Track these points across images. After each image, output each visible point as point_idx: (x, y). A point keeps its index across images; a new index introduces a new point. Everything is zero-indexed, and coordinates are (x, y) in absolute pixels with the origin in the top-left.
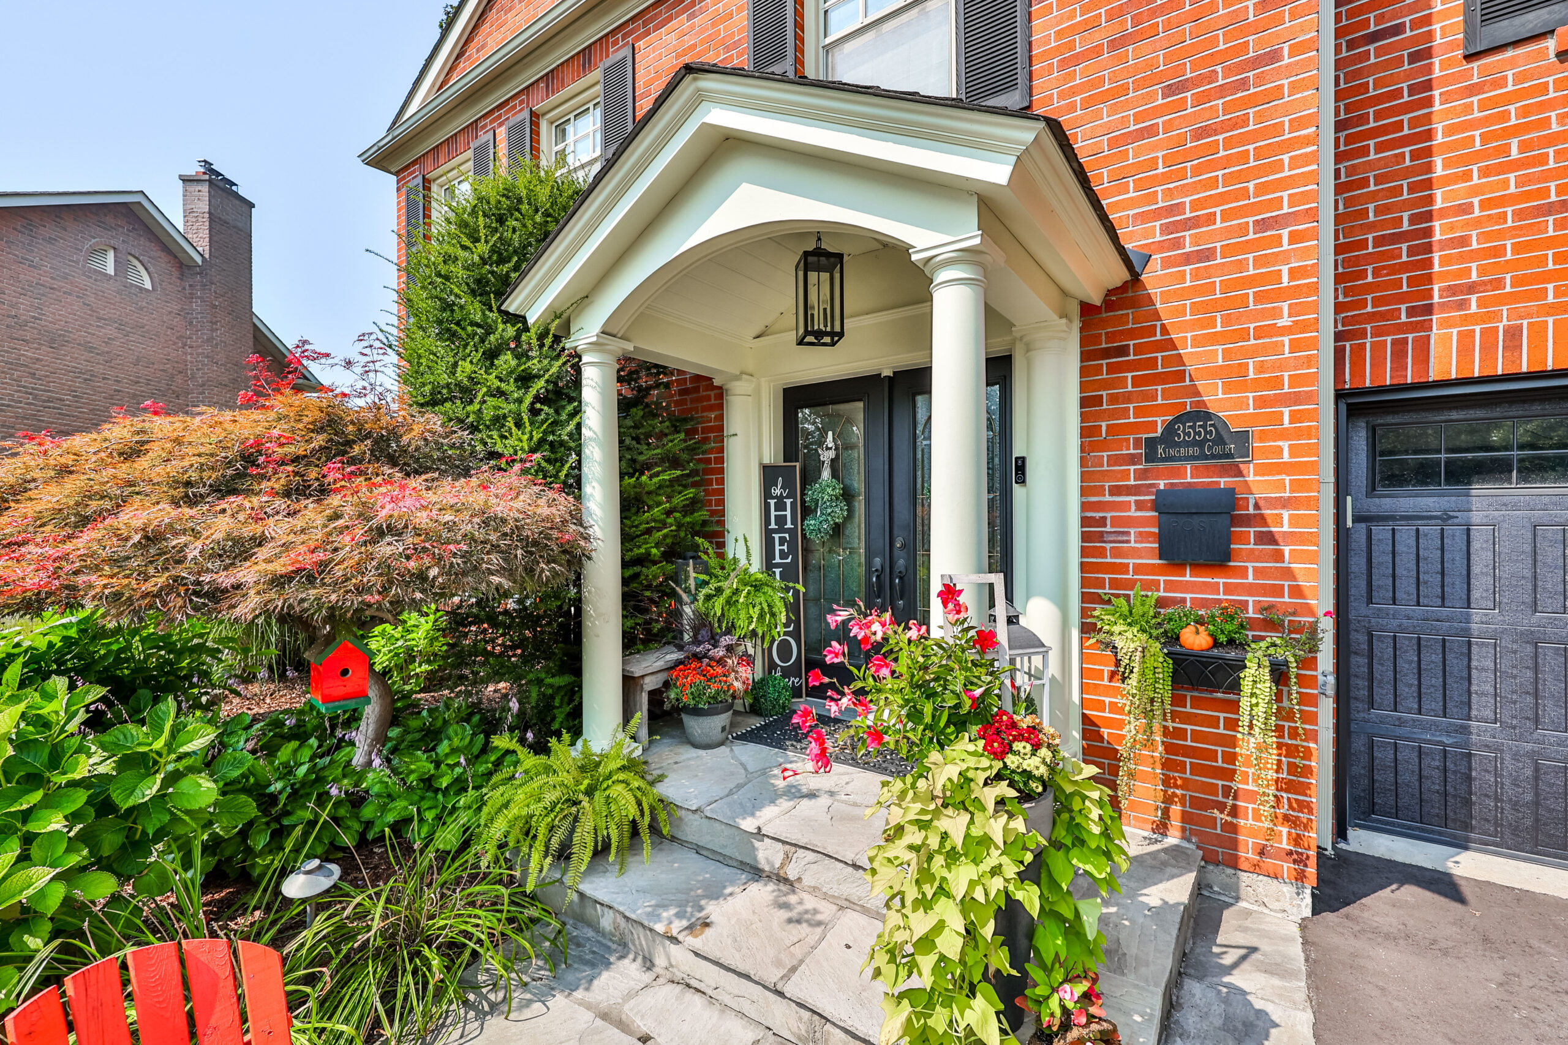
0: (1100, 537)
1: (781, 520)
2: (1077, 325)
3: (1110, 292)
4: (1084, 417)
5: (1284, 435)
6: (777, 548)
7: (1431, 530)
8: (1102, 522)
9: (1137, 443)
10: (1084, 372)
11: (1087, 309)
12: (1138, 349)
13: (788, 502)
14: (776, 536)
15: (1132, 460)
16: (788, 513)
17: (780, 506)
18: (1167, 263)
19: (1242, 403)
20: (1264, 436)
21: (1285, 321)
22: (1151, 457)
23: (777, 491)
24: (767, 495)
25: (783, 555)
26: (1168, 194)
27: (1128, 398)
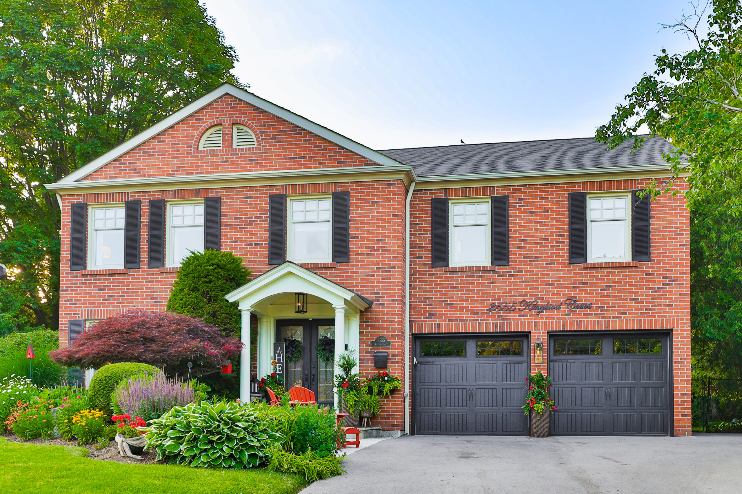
0: (363, 363)
1: (279, 360)
2: (359, 315)
3: (366, 309)
4: (360, 336)
5: (396, 342)
6: (278, 368)
7: (430, 366)
8: (364, 360)
9: (371, 343)
10: (360, 325)
11: (361, 311)
12: (371, 322)
13: (282, 354)
14: (278, 365)
15: (370, 346)
16: (281, 358)
17: (279, 356)
18: (377, 304)
19: (389, 335)
20: (393, 342)
21: (396, 320)
22: (373, 345)
23: (278, 351)
24: (275, 352)
25: (280, 370)
26: (377, 290)
27: (369, 332)
